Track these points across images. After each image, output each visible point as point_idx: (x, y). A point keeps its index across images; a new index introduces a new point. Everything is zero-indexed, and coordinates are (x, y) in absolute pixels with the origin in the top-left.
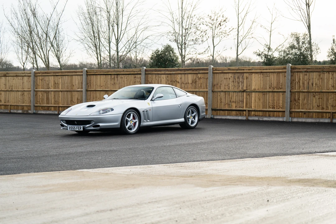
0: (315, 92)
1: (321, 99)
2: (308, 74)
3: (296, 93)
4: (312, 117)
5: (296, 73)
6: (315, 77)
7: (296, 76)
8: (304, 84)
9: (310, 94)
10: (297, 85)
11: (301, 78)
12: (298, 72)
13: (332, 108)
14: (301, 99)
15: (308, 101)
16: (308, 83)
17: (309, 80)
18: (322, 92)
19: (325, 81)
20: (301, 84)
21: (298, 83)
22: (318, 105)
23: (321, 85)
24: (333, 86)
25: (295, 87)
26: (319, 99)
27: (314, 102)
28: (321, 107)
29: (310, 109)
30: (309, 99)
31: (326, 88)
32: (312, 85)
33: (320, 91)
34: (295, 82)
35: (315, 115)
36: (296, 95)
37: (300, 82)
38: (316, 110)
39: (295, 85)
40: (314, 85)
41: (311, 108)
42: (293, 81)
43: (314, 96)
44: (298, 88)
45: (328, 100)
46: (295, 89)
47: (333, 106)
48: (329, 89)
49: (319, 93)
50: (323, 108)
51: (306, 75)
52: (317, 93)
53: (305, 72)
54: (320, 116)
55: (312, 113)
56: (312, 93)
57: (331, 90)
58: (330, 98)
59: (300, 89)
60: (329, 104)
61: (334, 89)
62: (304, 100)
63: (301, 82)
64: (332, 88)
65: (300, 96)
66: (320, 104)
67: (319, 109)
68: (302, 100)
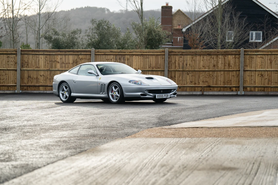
0: (189, 71)
1: (194, 76)
2: (182, 56)
3: (173, 72)
4: (186, 91)
5: (173, 56)
6: (189, 59)
7: (173, 58)
8: (179, 64)
9: (184, 72)
10: (174, 66)
11: (177, 60)
12: (174, 55)
13: (203, 83)
14: (176, 76)
15: (183, 78)
16: (183, 64)
17: (184, 61)
18: (195, 71)
19: (197, 62)
20: (177, 65)
21: (174, 63)
22: (191, 81)
23: (194, 66)
24: (204, 67)
25: (172, 67)
26: (192, 76)
27: (188, 78)
28: (193, 82)
29: (184, 84)
30: (184, 76)
31: (198, 68)
32: (186, 65)
33: (193, 70)
34: (171, 63)
35: (189, 89)
36: (173, 73)
37: (175, 63)
38: (189, 85)
39: (172, 65)
40: (188, 65)
41: (186, 83)
42: (170, 62)
43: (188, 74)
44: (174, 68)
45: (199, 77)
46: (172, 69)
47: (203, 82)
48: (201, 68)
49: (192, 72)
50: (195, 84)
51: (181, 57)
52: (190, 72)
53: (181, 55)
54: (193, 90)
55: (186, 88)
56: (186, 72)
57: (202, 69)
58: (201, 75)
59: (175, 68)
60: (200, 80)
61: (204, 69)
62: (179, 77)
63: (177, 63)
64: (203, 67)
65: (176, 74)
66: (193, 80)
67: (192, 85)
68: (178, 77)
